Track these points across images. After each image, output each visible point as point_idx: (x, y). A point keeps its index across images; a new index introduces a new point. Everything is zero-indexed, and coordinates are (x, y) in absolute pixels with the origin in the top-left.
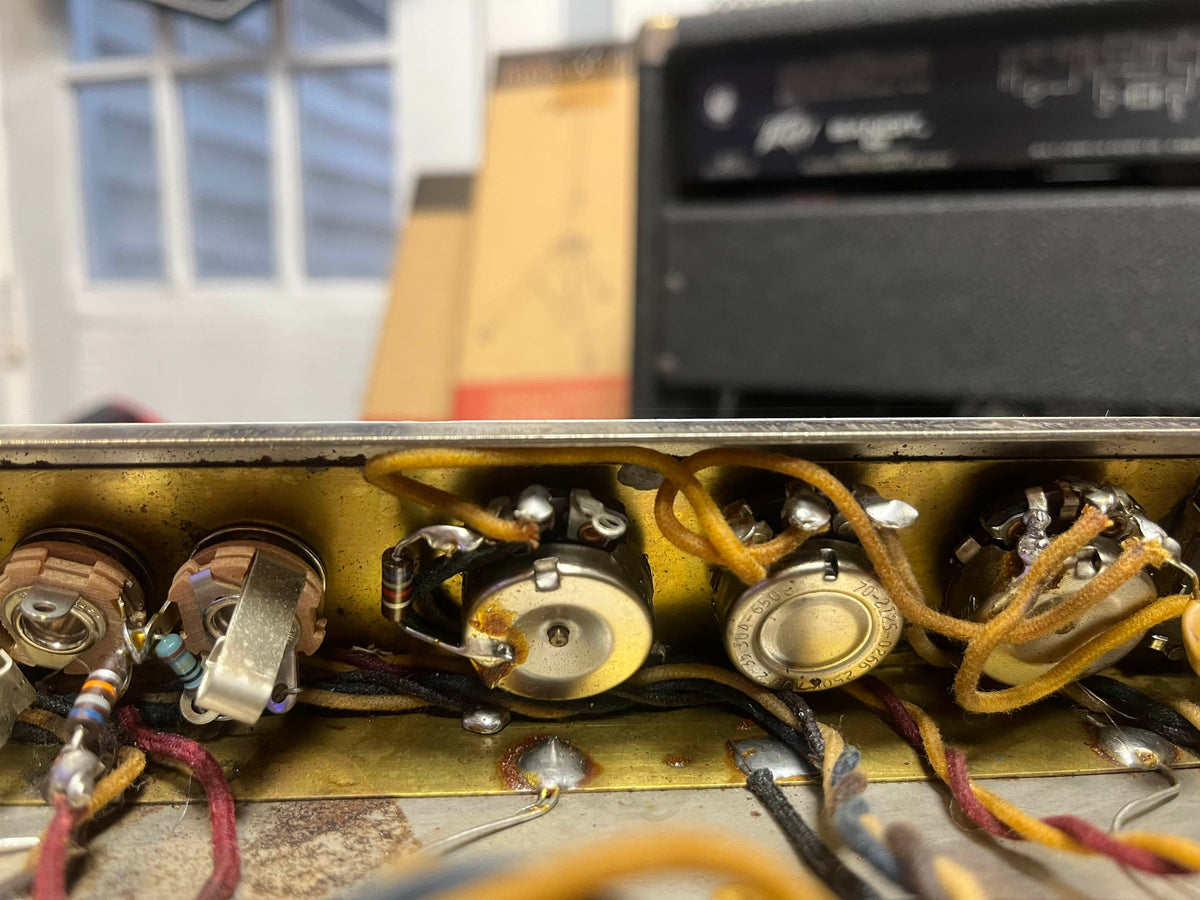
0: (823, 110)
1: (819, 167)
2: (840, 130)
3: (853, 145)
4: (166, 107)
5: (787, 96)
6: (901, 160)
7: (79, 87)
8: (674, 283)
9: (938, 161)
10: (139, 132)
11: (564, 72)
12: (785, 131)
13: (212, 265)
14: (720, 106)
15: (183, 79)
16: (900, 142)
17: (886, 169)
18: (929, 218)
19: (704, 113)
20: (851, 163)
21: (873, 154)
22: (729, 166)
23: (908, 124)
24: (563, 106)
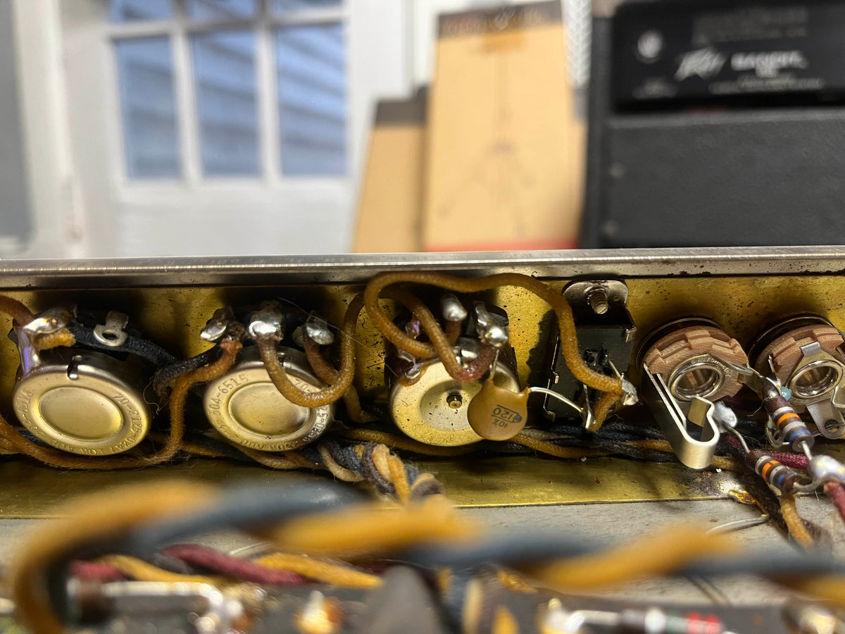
0: (728, 48)
1: (724, 88)
2: (740, 62)
3: (752, 72)
4: (181, 58)
5: (702, 39)
6: (787, 83)
7: (117, 41)
8: (616, 172)
9: (814, 84)
10: (164, 77)
11: (488, 24)
12: (699, 63)
13: (212, 169)
14: (650, 46)
15: (194, 35)
16: (783, 71)
17: (775, 89)
18: (814, 124)
19: (637, 50)
20: (749, 85)
21: (765, 79)
22: (655, 89)
23: (792, 58)
24: (488, 49)
